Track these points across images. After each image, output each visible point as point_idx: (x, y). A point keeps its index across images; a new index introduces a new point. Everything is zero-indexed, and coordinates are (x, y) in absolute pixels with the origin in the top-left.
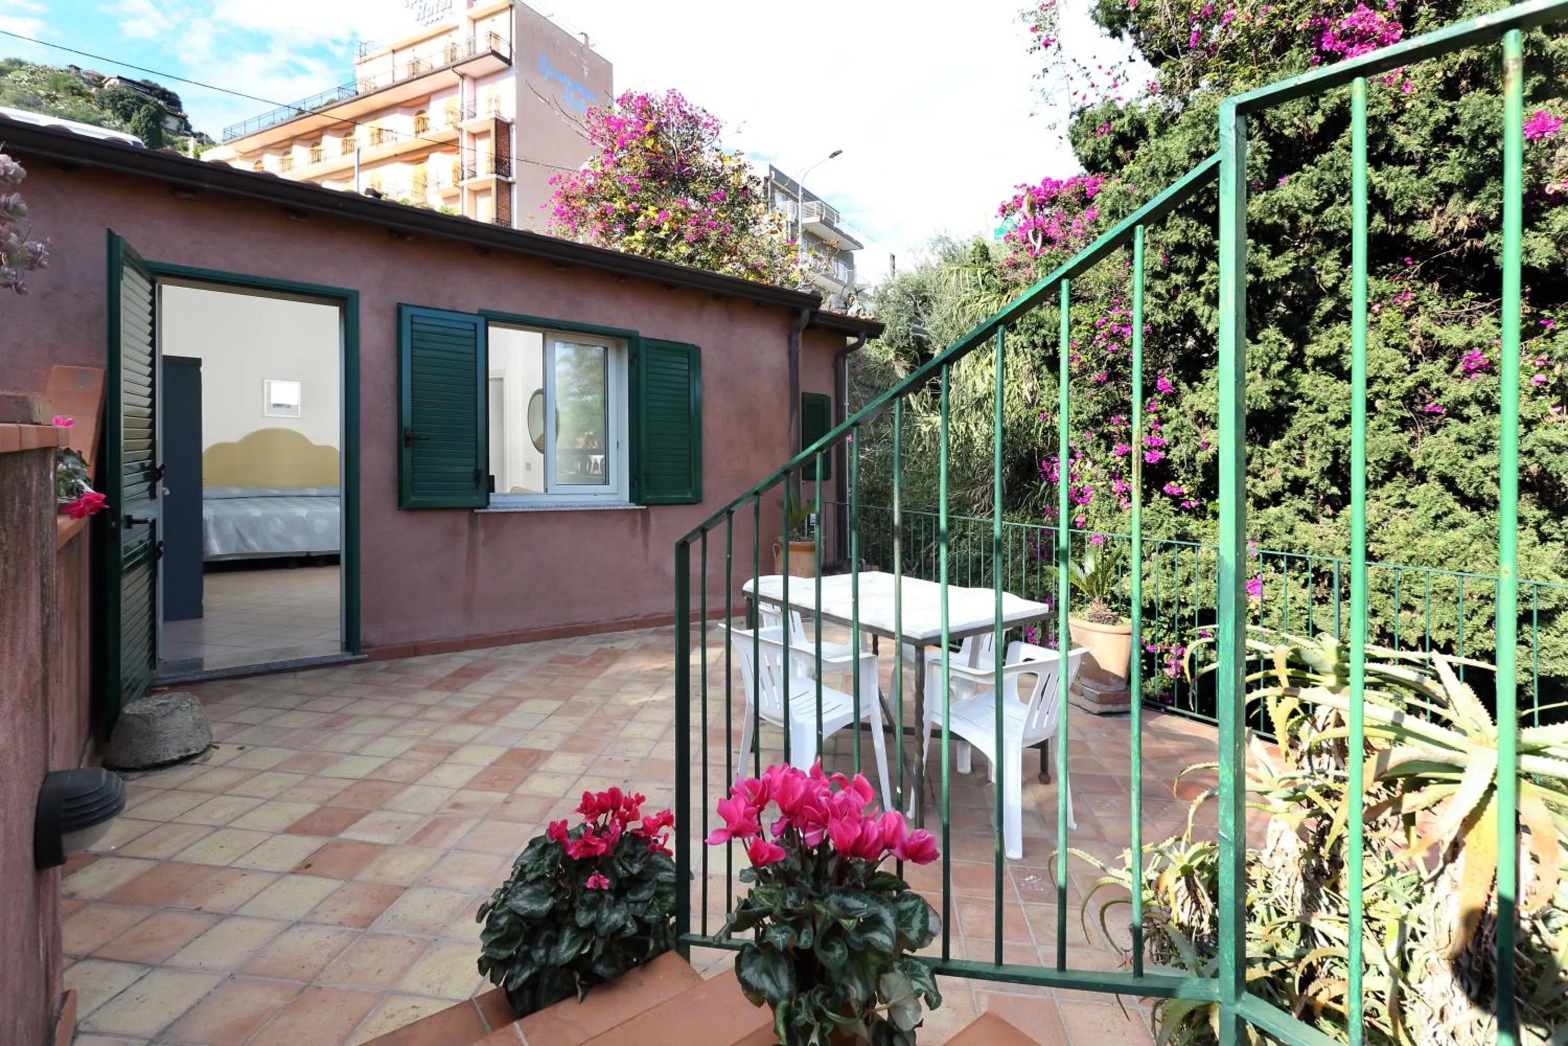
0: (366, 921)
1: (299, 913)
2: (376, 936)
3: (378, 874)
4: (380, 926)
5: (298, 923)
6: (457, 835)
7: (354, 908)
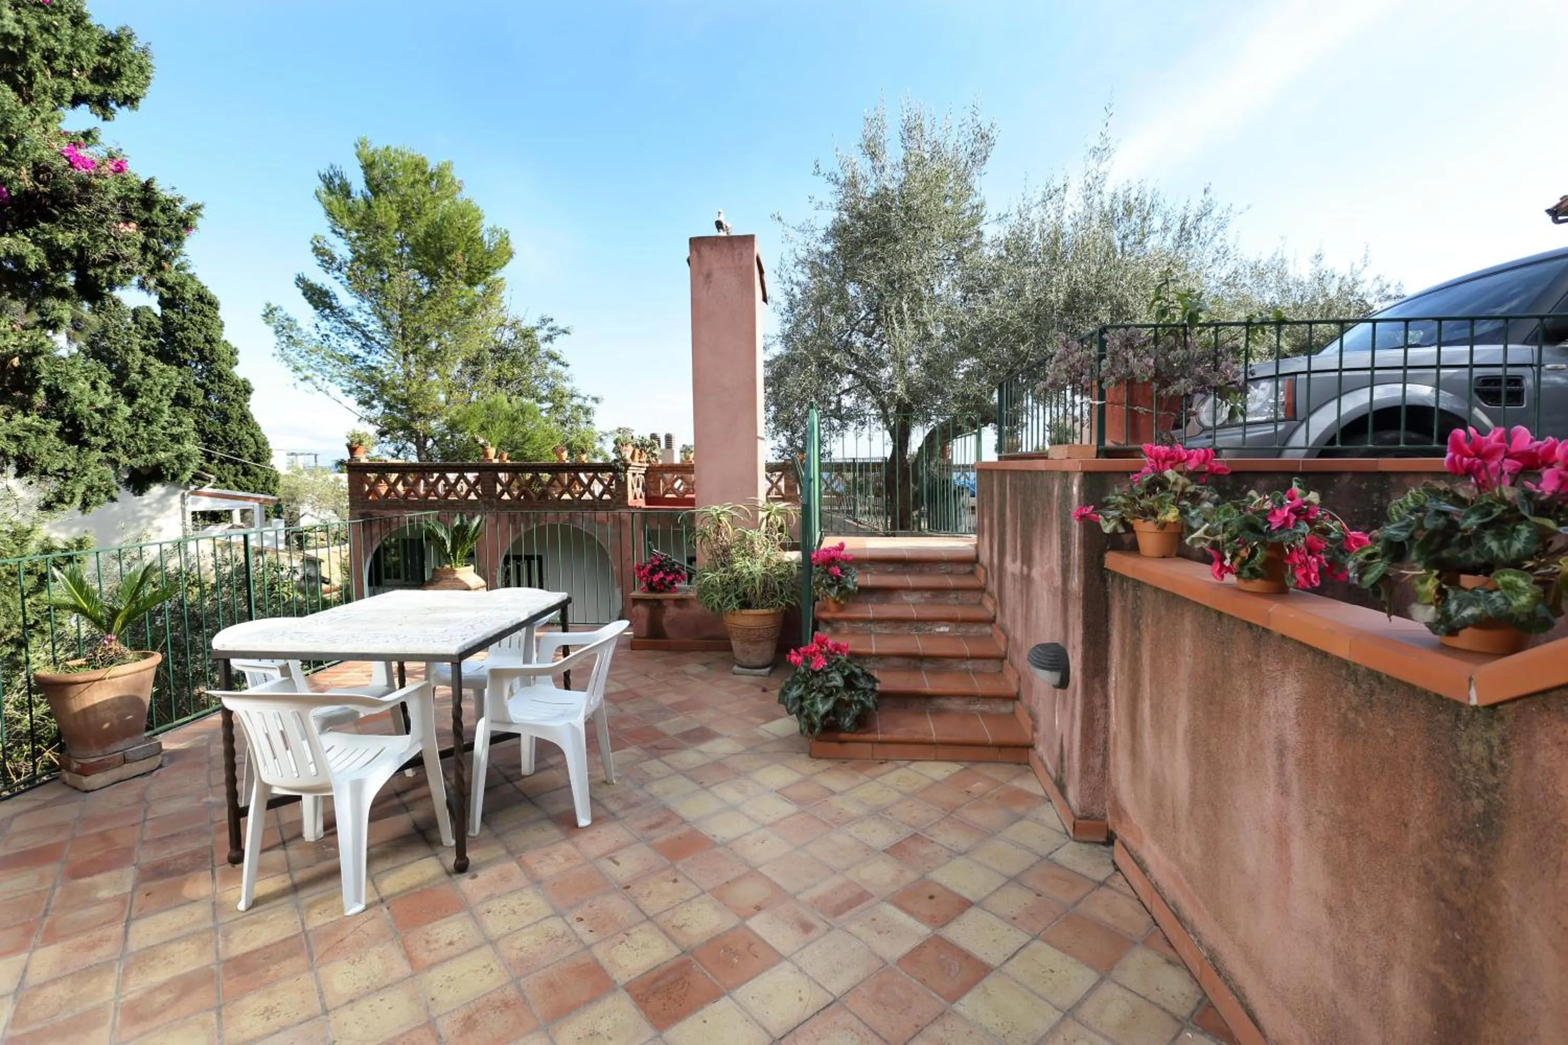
0: (915, 837)
1: (960, 861)
2: (911, 826)
3: (902, 871)
4: (906, 832)
5: (960, 854)
6: (823, 888)
7: (924, 850)
